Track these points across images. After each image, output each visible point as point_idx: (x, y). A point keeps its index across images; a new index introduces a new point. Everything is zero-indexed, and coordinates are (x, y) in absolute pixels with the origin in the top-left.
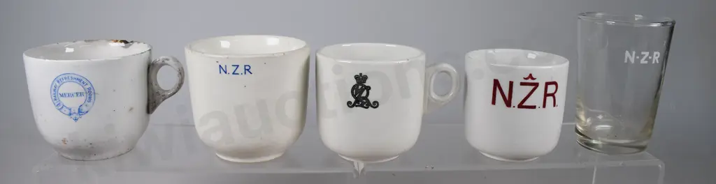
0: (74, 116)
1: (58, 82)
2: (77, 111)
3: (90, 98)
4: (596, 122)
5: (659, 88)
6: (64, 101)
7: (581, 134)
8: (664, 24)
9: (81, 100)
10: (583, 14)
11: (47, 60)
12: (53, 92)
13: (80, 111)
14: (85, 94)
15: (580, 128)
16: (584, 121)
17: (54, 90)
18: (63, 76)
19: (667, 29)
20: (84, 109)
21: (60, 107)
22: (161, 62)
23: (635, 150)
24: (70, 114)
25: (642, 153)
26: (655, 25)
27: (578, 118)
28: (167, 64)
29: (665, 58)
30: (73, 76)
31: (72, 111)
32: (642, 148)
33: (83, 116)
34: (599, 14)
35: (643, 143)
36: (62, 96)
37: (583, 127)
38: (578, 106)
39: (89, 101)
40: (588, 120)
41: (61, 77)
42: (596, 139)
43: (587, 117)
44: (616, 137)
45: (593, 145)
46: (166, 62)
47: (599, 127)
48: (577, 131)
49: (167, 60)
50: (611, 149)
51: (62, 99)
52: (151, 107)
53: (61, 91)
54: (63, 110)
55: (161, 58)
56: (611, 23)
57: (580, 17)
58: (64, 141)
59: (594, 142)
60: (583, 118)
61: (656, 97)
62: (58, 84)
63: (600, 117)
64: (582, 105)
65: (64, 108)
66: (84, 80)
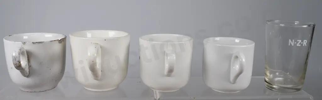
4: (275, 76)
5: (307, 59)
7: (267, 82)
8: (309, 25)
10: (268, 21)
15: (267, 79)
16: (269, 76)
19: (311, 28)
23: (295, 90)
25: (299, 92)
26: (305, 26)
27: (266, 74)
29: (310, 43)
32: (298, 90)
34: (277, 21)
35: (299, 87)
37: (268, 79)
38: (266, 68)
40: (271, 75)
42: (275, 85)
43: (270, 74)
44: (285, 84)
45: (273, 88)
47: (277, 79)
48: (266, 81)
50: (283, 90)
56: (282, 25)
57: (267, 22)
59: (274, 86)
60: (268, 74)
61: (306, 63)
63: (277, 74)
64: (268, 68)
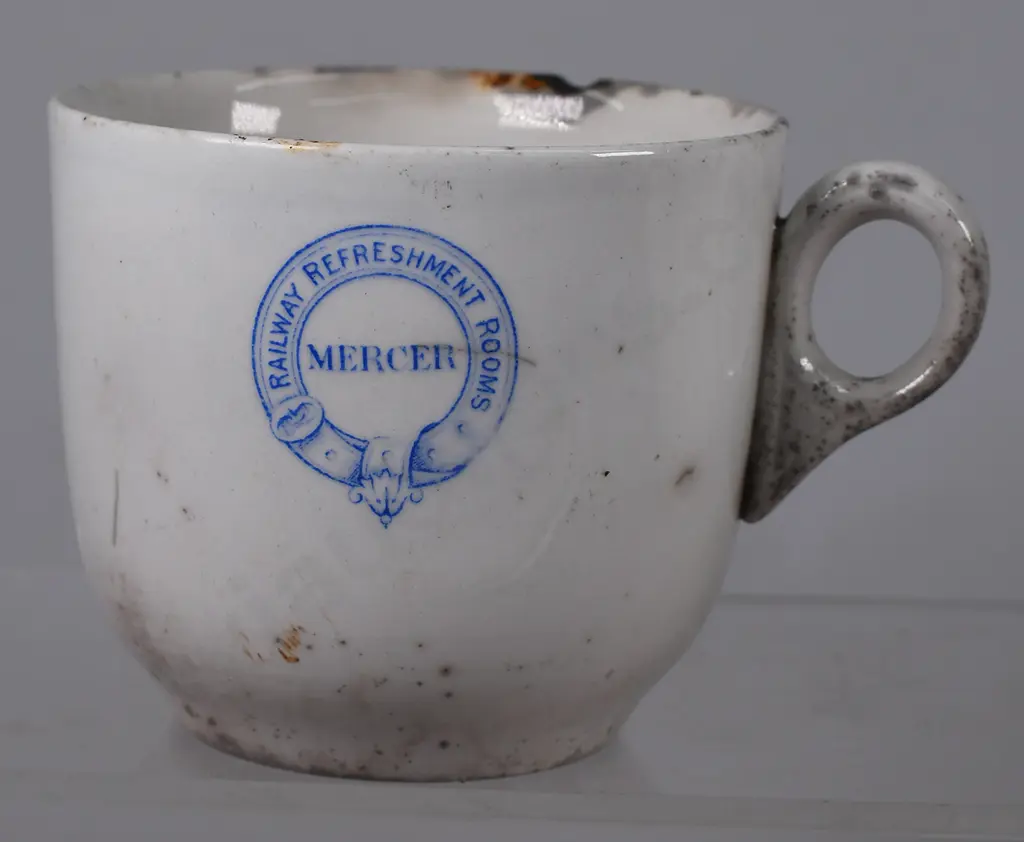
0: (375, 491)
1: (312, 274)
2: (398, 460)
3: (487, 384)
6: (333, 392)
9: (436, 392)
11: (307, 147)
12: (267, 335)
13: (417, 459)
14: (461, 360)
17: (281, 326)
18: (348, 243)
20: (446, 448)
21: (302, 432)
22: (861, 194)
24: (358, 478)
28: (900, 215)
30: (407, 244)
31: (374, 461)
33: (428, 491)
36: (324, 360)
39: (480, 405)
41: (331, 247)
46: (895, 194)
49: (905, 183)
51: (322, 384)
52: (768, 476)
53: (323, 331)
54: (316, 453)
55: (869, 170)
58: (289, 645)
62: (307, 289)
65: (329, 440)
66: (467, 272)
